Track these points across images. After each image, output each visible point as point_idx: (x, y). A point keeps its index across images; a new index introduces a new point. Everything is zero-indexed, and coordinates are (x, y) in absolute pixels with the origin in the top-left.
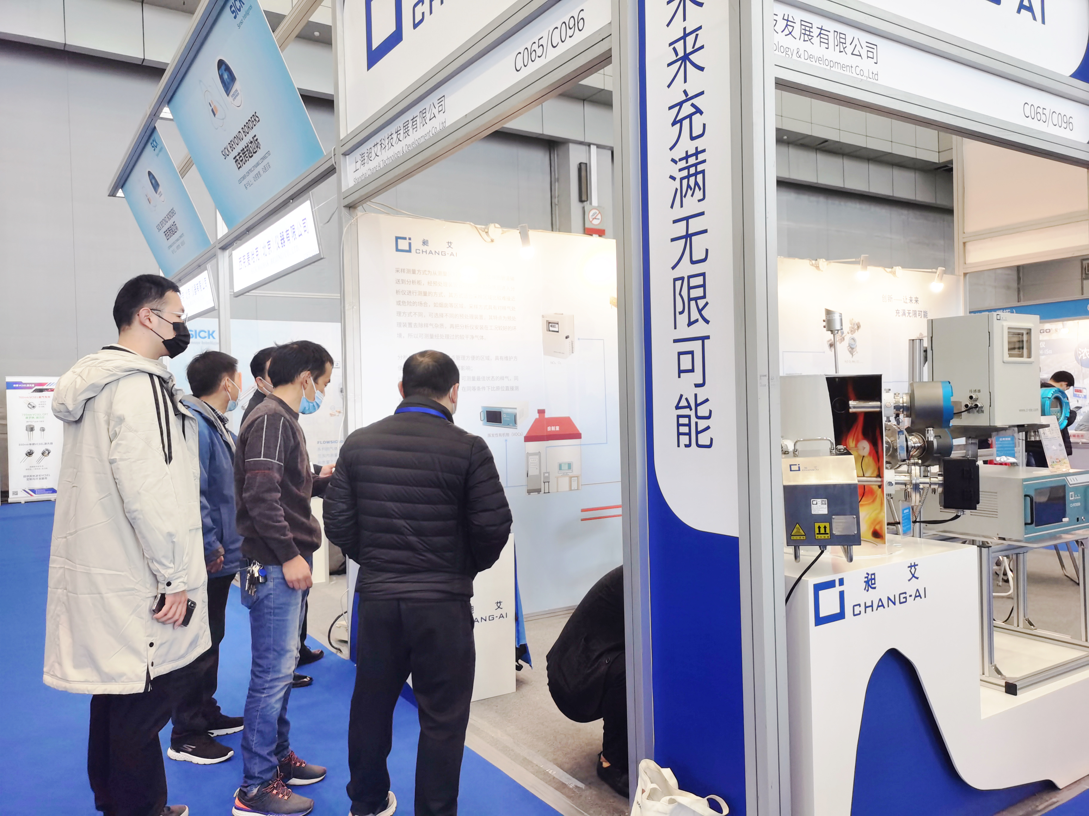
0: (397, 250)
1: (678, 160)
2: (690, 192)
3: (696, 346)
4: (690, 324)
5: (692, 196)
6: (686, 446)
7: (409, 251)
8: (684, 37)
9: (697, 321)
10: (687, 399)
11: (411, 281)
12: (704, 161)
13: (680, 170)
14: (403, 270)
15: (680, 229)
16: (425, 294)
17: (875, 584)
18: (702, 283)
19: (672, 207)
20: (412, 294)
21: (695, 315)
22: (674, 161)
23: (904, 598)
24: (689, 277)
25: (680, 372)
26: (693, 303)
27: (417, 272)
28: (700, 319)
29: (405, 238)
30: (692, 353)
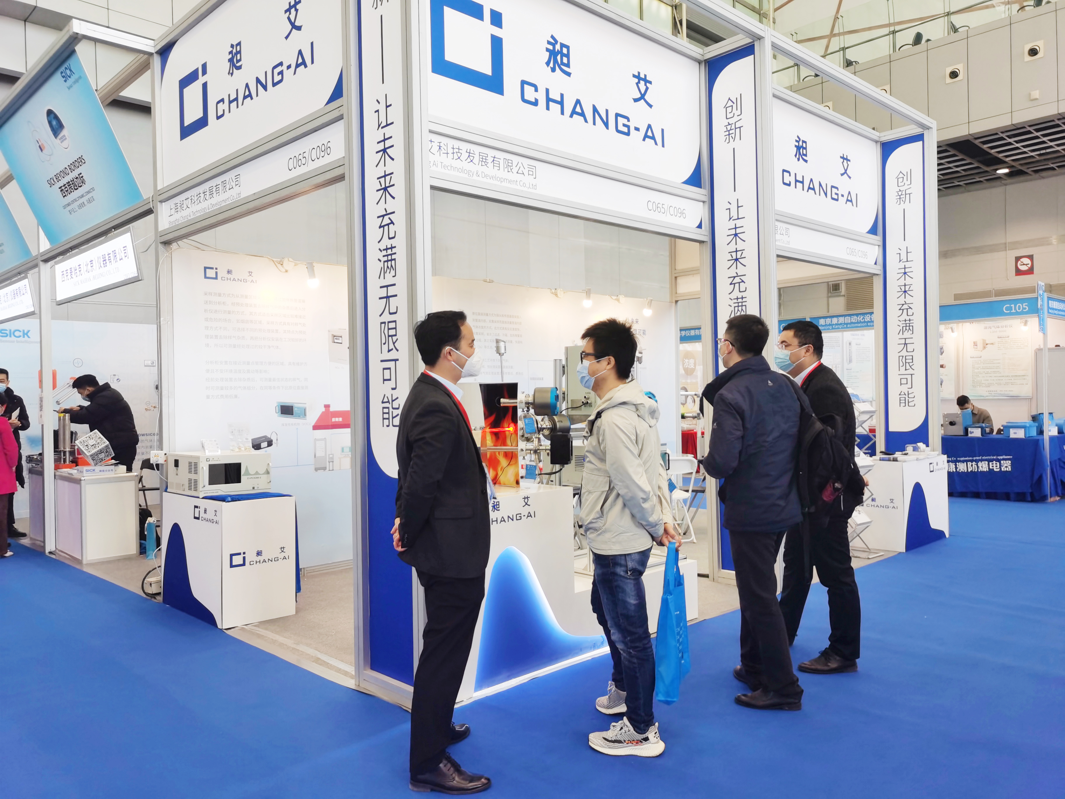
0: (206, 277)
1: (382, 250)
2: (388, 271)
3: (391, 365)
4: (389, 351)
5: (390, 273)
6: (388, 426)
7: (216, 278)
8: (385, 176)
9: (392, 349)
10: (387, 397)
11: (218, 302)
12: (395, 253)
13: (384, 256)
14: (210, 294)
15: (383, 293)
16: (229, 313)
17: (499, 508)
18: (395, 327)
19: (379, 278)
20: (218, 312)
21: (391, 346)
22: (380, 250)
23: (519, 517)
24: (389, 322)
25: (384, 380)
26: (390, 338)
27: (222, 295)
28: (394, 349)
29: (212, 268)
30: (390, 369)
